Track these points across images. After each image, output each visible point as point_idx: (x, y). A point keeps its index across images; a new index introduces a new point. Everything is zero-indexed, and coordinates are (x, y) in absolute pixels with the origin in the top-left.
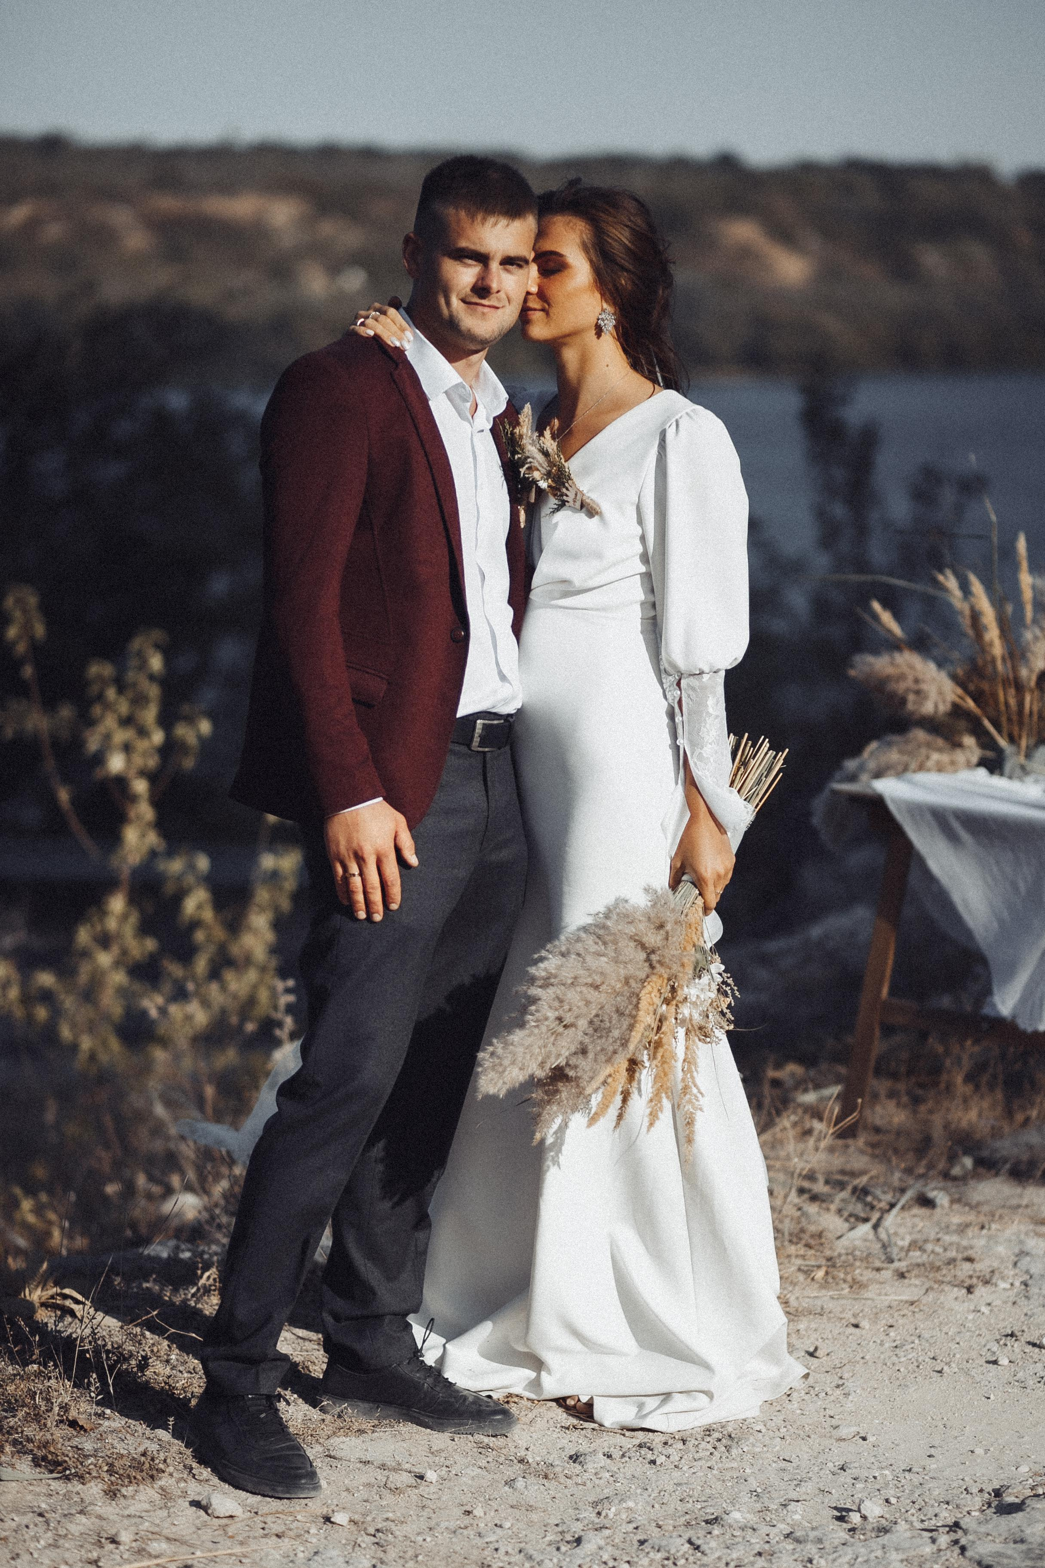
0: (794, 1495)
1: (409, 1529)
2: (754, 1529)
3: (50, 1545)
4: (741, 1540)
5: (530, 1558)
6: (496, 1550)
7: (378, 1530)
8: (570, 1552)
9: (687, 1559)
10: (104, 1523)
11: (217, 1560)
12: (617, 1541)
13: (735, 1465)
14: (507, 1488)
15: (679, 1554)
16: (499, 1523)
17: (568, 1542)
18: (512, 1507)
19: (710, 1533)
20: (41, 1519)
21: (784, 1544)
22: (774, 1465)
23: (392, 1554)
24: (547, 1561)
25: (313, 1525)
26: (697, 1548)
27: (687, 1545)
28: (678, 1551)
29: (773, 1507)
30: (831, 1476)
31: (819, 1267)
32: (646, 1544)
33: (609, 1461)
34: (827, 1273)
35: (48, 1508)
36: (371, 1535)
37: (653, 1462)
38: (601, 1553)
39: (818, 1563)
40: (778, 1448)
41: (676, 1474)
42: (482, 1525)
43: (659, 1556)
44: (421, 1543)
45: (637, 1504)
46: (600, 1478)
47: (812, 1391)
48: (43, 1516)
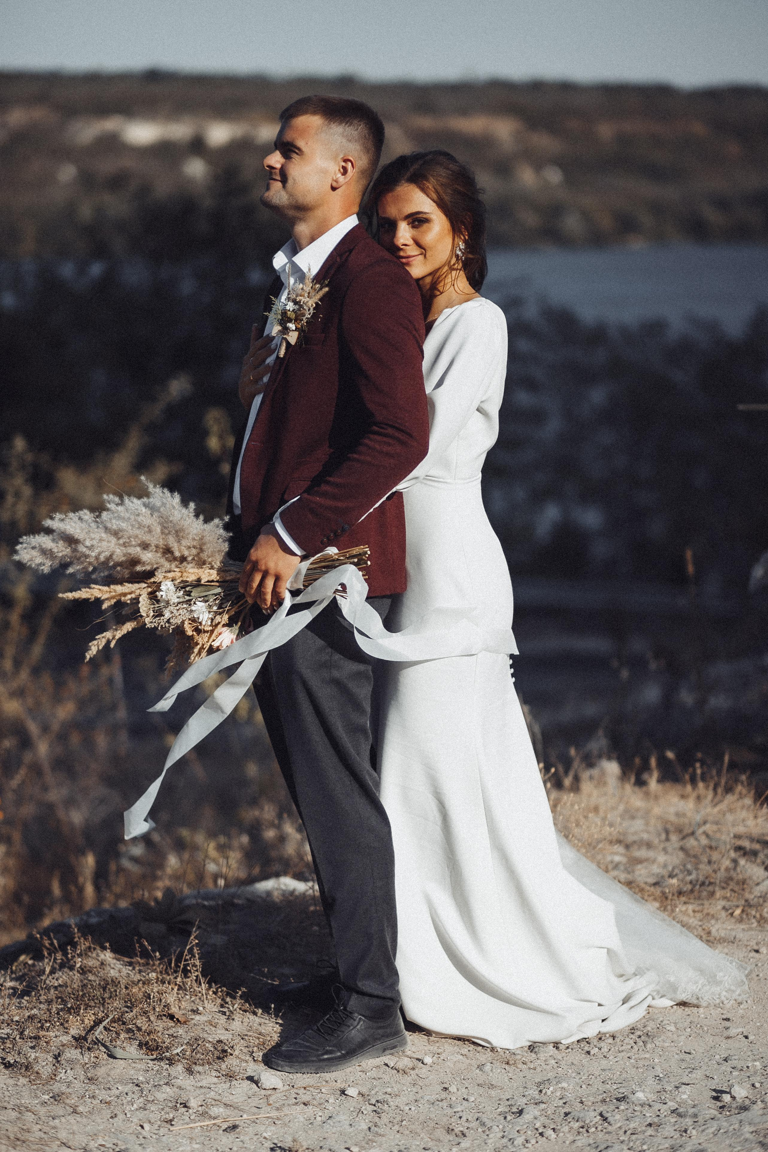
0: (685, 1080)
1: (400, 1101)
2: (650, 1106)
3: (141, 1108)
4: (639, 1114)
5: (483, 1124)
6: (460, 1118)
7: (378, 1101)
8: (513, 1121)
9: (596, 1128)
10: (182, 1092)
11: (258, 1121)
12: (549, 1112)
13: (647, 1056)
14: (478, 1071)
15: (591, 1124)
16: (466, 1097)
17: (513, 1113)
18: (478, 1085)
19: (618, 1108)
20: (137, 1088)
21: (670, 1118)
22: (676, 1056)
23: (385, 1118)
24: (495, 1127)
25: (332, 1096)
26: (605, 1119)
27: (599, 1117)
28: (591, 1122)
29: (669, 1088)
30: (716, 1066)
31: (737, 906)
32: (569, 1116)
33: (556, 1052)
34: (743, 911)
35: (144, 1080)
36: (372, 1104)
37: (588, 1053)
38: (535, 1121)
39: (691, 1133)
40: (682, 1043)
41: (604, 1062)
42: (454, 1099)
43: (577, 1125)
44: (407, 1111)
45: (570, 1085)
46: (548, 1065)
48: (139, 1086)
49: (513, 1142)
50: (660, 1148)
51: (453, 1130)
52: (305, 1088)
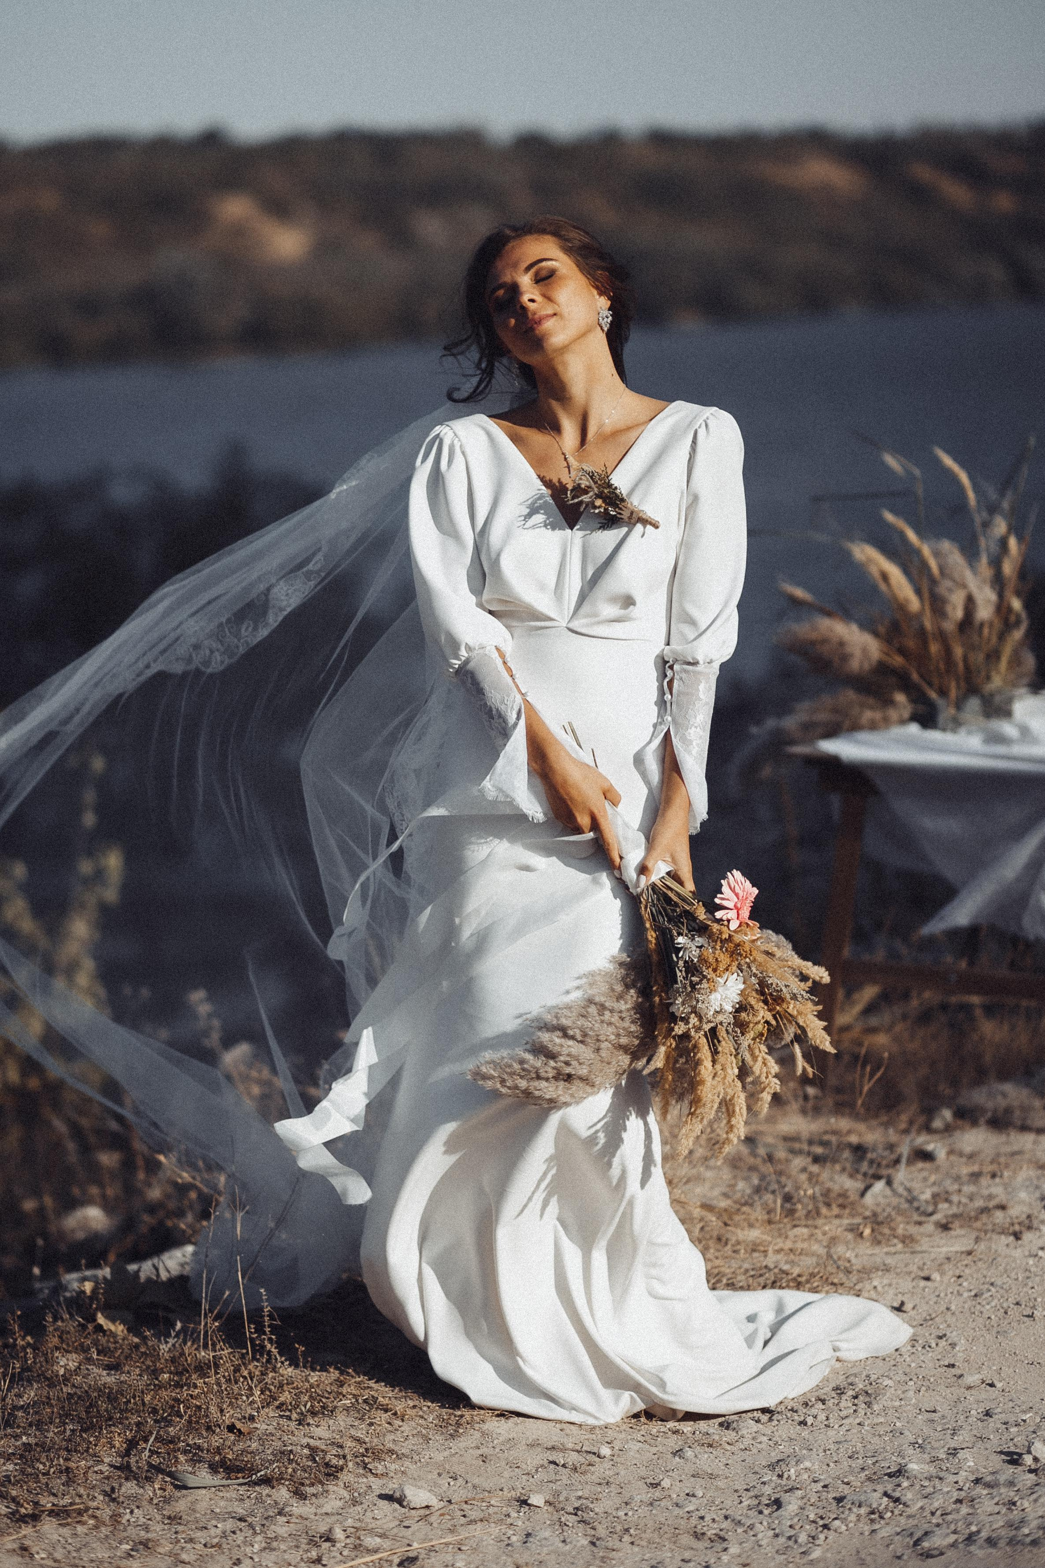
0: (955, 1444)
1: (606, 1505)
2: (940, 1479)
3: (265, 1548)
4: (933, 1489)
6: (702, 1518)
7: (576, 1509)
8: (775, 1514)
10: (309, 1523)
12: (813, 1500)
13: (882, 1420)
14: (678, 1459)
16: (690, 1493)
17: (767, 1505)
18: (693, 1476)
19: (900, 1486)
20: (243, 1524)
21: (978, 1490)
22: (920, 1417)
23: (602, 1530)
24: (757, 1525)
25: (511, 1509)
26: (897, 1500)
27: (885, 1499)
28: (880, 1505)
29: (942, 1456)
30: (980, 1423)
31: (862, 1224)
32: (845, 1501)
33: (759, 1425)
34: (872, 1230)
35: (246, 1512)
36: (572, 1514)
38: (805, 1513)
40: (914, 1400)
41: (831, 1433)
42: (675, 1496)
43: (863, 1511)
44: (624, 1518)
45: (813, 1464)
46: (760, 1443)
47: (916, 1345)
48: (245, 1521)
49: (796, 1541)
50: (995, 1526)
51: (703, 1534)
52: (466, 1502)
